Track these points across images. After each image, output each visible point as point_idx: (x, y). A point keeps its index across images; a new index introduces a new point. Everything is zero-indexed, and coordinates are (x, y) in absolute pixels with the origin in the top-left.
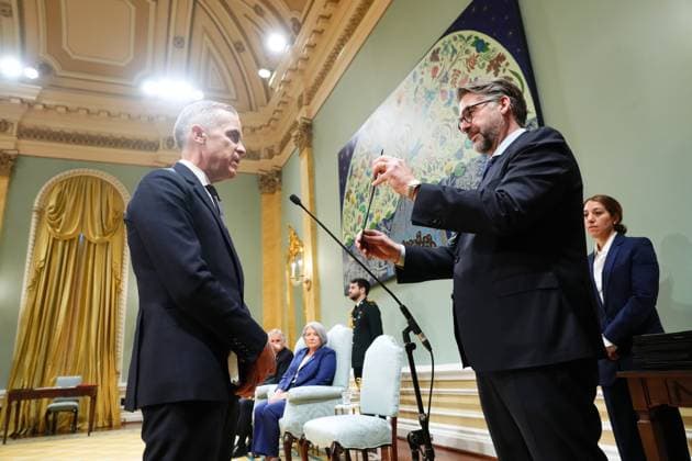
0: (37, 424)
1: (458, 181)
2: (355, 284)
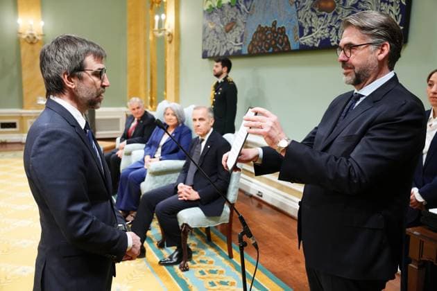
2: (219, 64)
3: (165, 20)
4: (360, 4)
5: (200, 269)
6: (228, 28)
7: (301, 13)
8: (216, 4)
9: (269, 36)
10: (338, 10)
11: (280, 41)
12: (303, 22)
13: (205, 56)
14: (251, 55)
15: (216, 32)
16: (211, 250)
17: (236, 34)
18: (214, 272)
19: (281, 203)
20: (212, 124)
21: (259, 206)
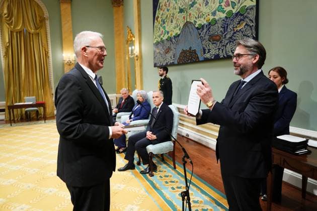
0: (22, 116)
1: (212, 27)
2: (162, 69)
3: (134, 49)
4: (233, 37)
5: (160, 175)
6: (166, 51)
7: (203, 42)
8: (160, 40)
9: (188, 55)
10: (222, 40)
11: (194, 57)
12: (205, 46)
13: (155, 66)
14: (179, 64)
15: (160, 54)
16: (165, 165)
17: (171, 54)
18: (167, 176)
19: (199, 139)
20: (162, 99)
21: (188, 141)
